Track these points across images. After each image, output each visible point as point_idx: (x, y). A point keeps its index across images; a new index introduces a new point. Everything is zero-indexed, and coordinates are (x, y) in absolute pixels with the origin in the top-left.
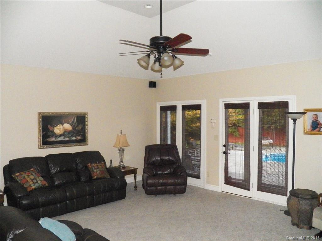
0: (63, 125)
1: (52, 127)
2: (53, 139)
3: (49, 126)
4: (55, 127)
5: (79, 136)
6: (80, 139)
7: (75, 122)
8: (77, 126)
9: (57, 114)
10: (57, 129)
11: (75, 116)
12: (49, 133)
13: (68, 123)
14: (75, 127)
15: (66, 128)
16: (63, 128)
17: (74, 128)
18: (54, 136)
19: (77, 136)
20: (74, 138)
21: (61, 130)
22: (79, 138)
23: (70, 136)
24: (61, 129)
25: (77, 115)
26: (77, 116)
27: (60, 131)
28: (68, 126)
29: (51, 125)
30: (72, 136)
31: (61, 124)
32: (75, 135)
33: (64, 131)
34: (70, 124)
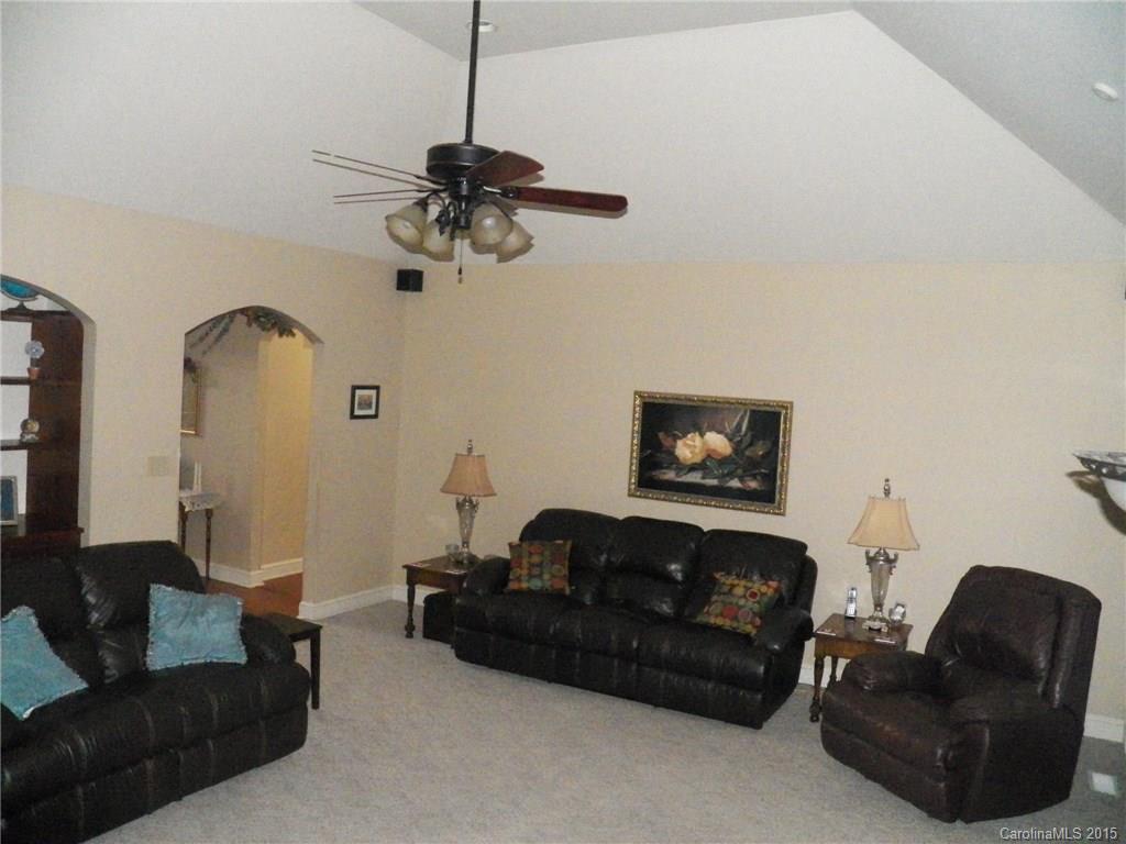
0: (702, 435)
1: (670, 439)
2: (670, 475)
3: (661, 435)
4: (680, 438)
5: (754, 477)
6: (755, 490)
7: (744, 428)
8: (751, 444)
9: (690, 400)
10: (686, 445)
11: (745, 412)
12: (661, 456)
13: (719, 432)
14: (743, 446)
15: (713, 447)
16: (704, 444)
17: (737, 450)
18: (674, 466)
19: (746, 478)
20: (735, 483)
21: (697, 450)
22: (753, 484)
23: (724, 476)
24: (695, 447)
25: (754, 408)
26: (753, 412)
27: (691, 452)
28: (718, 442)
29: (667, 433)
30: (731, 475)
31: (697, 434)
32: (740, 471)
33: (704, 455)
34: (726, 436)
